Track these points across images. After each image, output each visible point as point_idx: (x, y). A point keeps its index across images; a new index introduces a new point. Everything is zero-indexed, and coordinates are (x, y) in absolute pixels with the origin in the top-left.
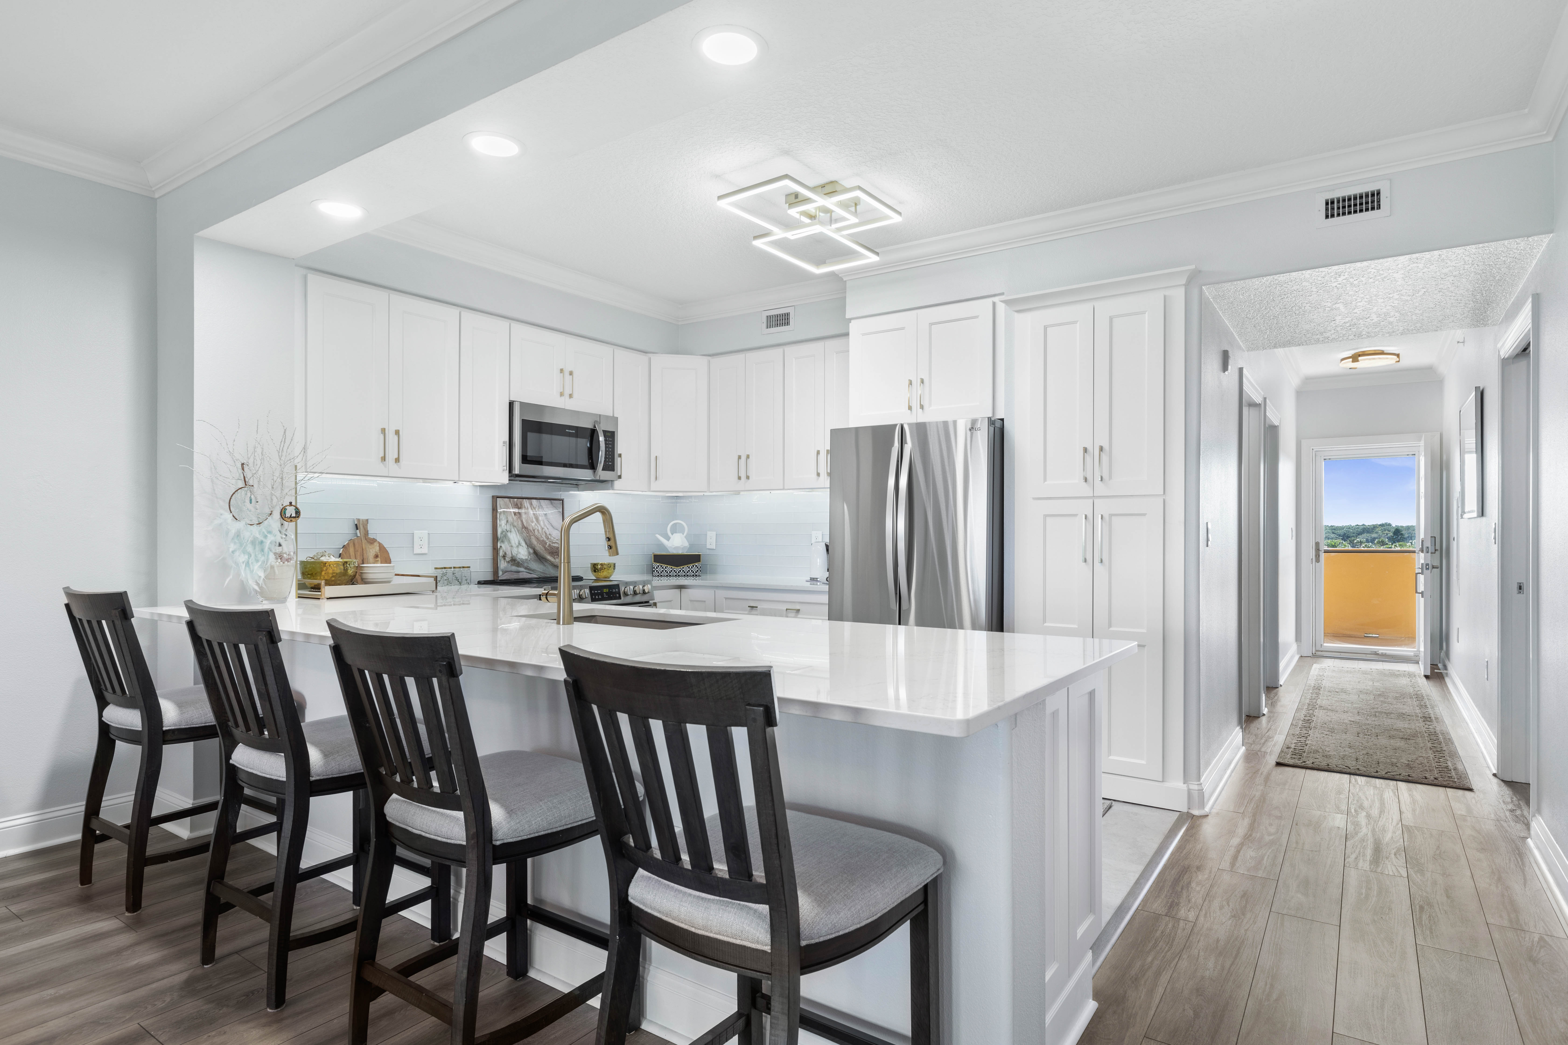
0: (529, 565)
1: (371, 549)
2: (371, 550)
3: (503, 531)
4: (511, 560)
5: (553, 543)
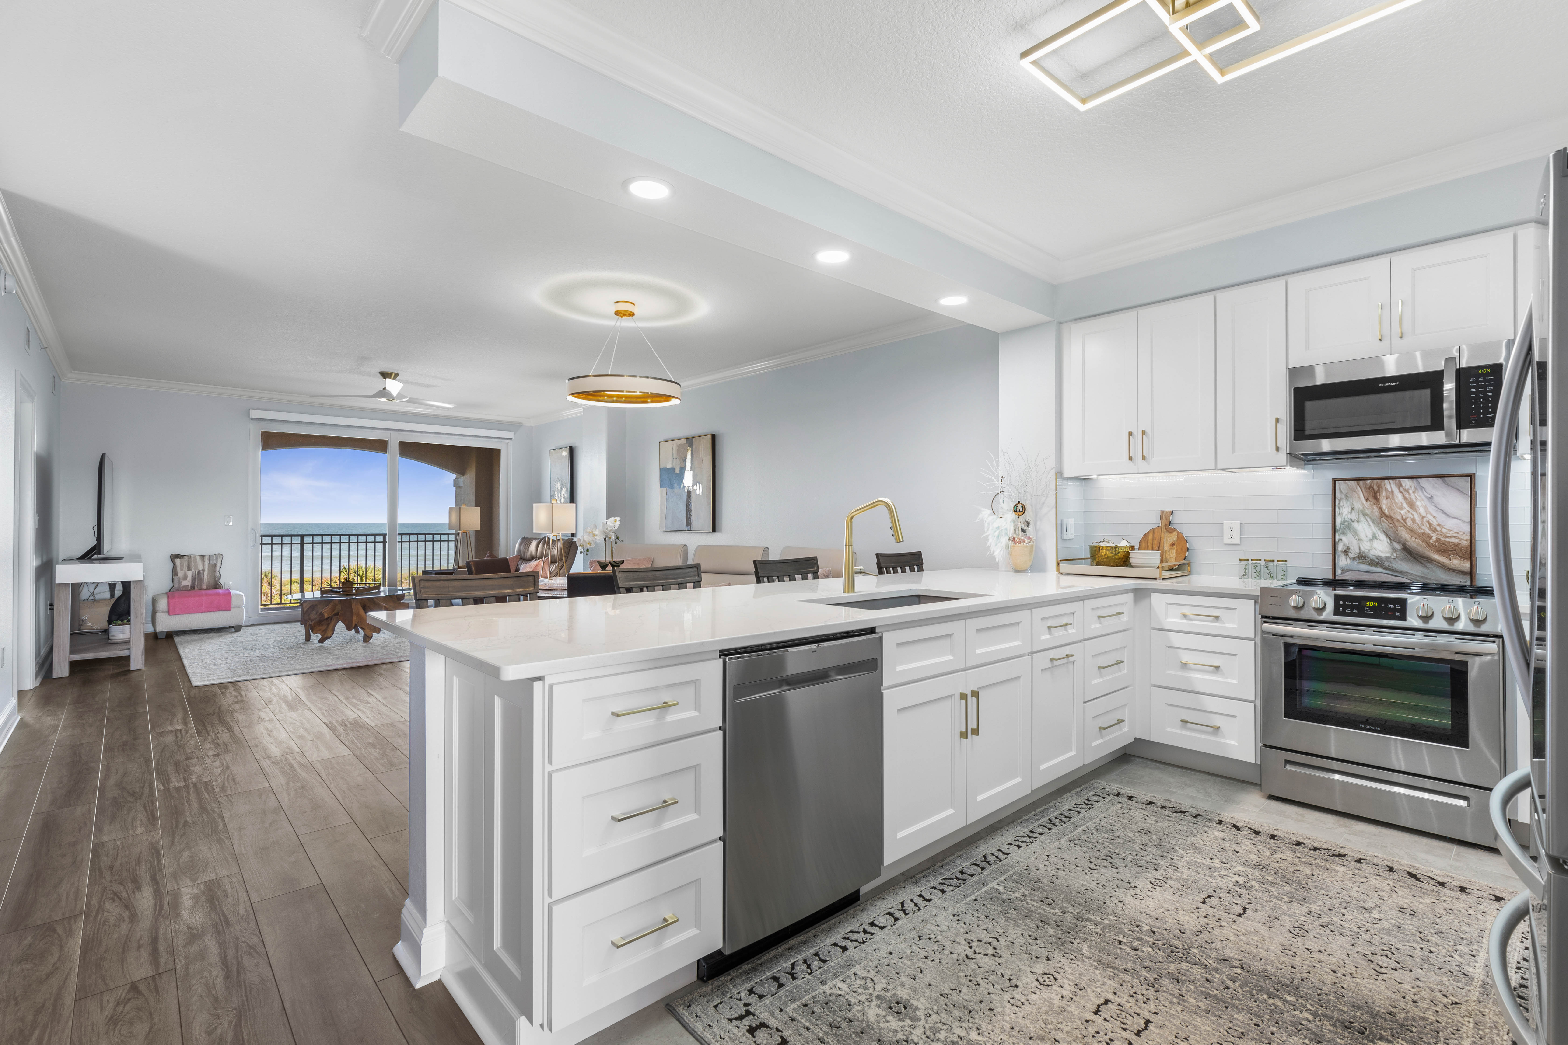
0: (1393, 565)
1: (1169, 537)
2: (1168, 539)
3: (1345, 521)
4: (1358, 557)
5: (1453, 540)
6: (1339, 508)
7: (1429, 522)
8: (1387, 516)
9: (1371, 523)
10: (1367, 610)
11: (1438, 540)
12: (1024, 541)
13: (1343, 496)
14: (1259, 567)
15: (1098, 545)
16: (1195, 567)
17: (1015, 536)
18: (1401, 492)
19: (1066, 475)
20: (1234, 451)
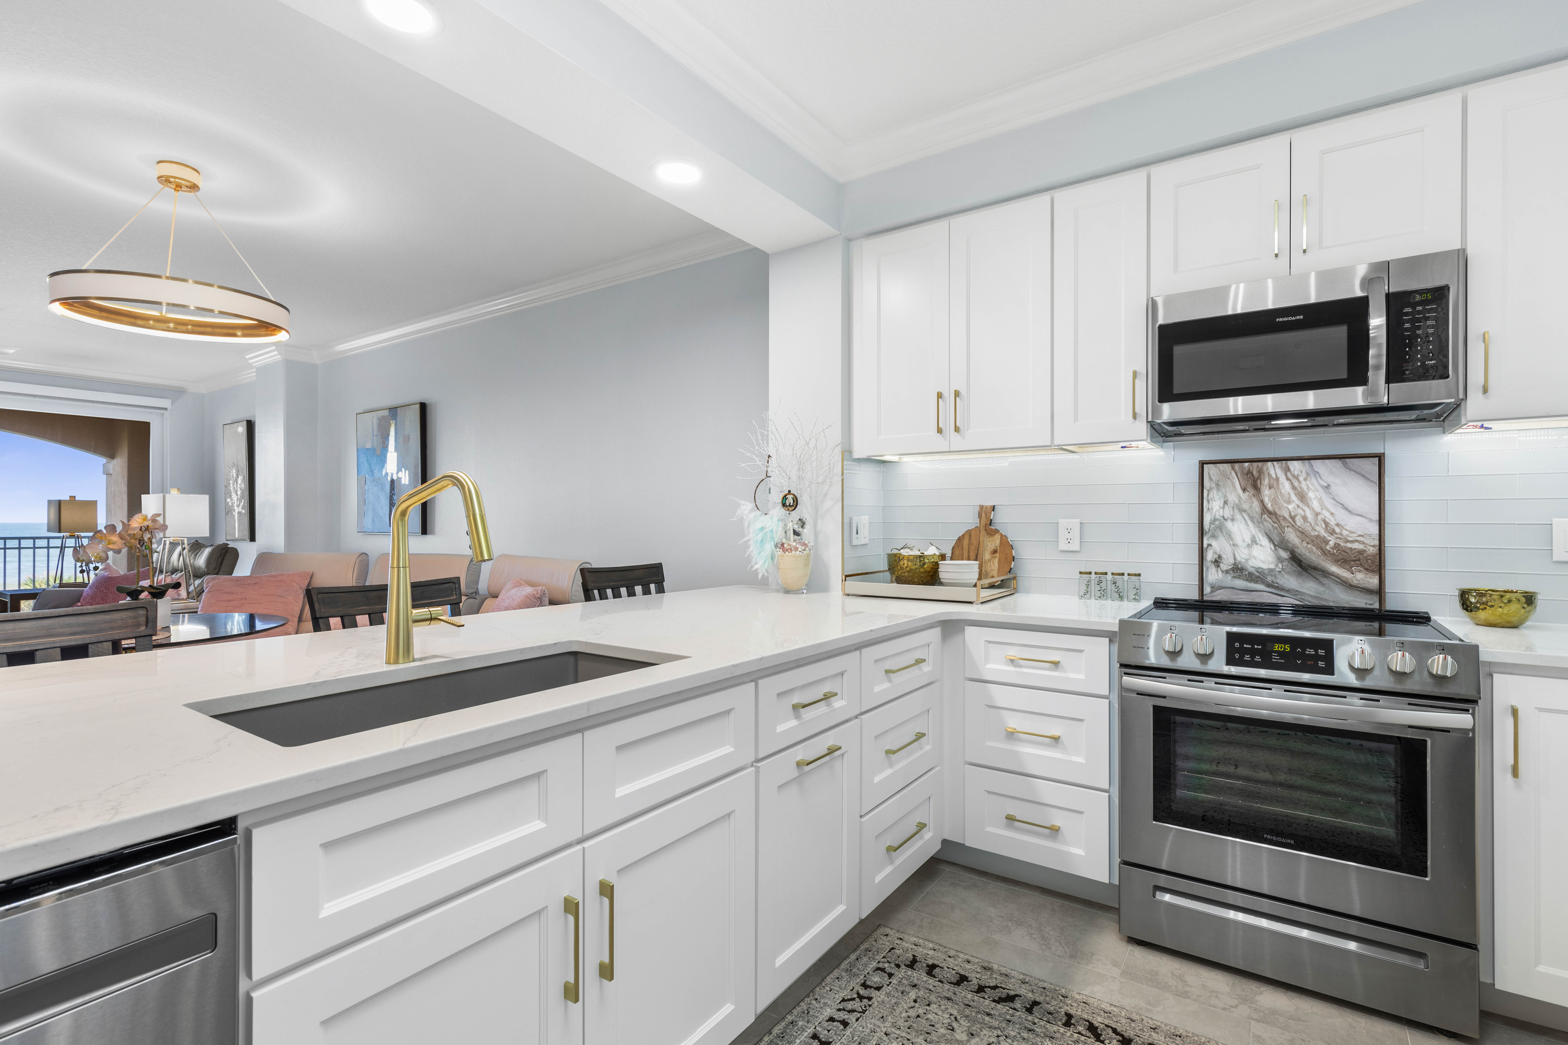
0: (1279, 581)
1: (989, 542)
2: (989, 544)
3: (1215, 520)
4: (1233, 569)
5: (1356, 546)
6: (1208, 501)
7: (1324, 521)
8: (1270, 513)
9: (1249, 522)
10: (1275, 658)
11: (1336, 546)
12: (796, 549)
13: (1213, 485)
14: (1104, 582)
15: (899, 552)
16: (1022, 582)
17: (784, 541)
18: (1288, 479)
19: (857, 455)
20: (1076, 419)
